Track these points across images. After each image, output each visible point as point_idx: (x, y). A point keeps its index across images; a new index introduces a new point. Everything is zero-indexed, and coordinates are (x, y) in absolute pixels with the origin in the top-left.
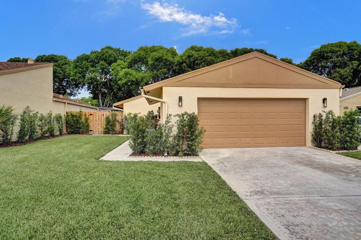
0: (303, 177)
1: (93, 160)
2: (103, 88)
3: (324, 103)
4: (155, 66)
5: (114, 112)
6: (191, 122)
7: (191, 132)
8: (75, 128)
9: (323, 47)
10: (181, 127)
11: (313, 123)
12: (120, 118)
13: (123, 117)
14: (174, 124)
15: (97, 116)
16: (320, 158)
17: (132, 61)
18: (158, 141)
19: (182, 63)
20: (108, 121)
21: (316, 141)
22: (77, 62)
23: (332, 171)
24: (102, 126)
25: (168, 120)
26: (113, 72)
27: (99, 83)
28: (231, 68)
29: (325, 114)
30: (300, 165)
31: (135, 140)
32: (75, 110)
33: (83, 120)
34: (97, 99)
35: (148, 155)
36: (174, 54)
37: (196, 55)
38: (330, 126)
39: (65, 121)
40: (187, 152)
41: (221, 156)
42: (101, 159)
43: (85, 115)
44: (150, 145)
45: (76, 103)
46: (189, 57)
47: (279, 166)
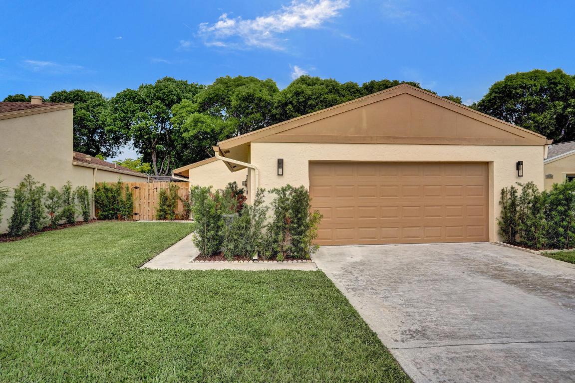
0: (493, 301)
1: (129, 268)
2: (160, 144)
3: (518, 169)
4: (242, 109)
5: (174, 184)
6: (297, 201)
7: (298, 219)
8: (110, 210)
9: (508, 78)
10: (281, 211)
11: (500, 202)
12: (184, 194)
13: (189, 192)
14: (269, 206)
15: (147, 190)
16: (516, 263)
17: (204, 100)
18: (242, 235)
19: (286, 104)
20: (164, 198)
21: (506, 234)
22: (117, 102)
23: (540, 290)
24: (155, 206)
25: (259, 198)
26: (174, 118)
27: (152, 136)
28: (364, 111)
29: (522, 188)
30: (484, 277)
31: (204, 232)
32: (111, 180)
33: (123, 196)
34: (150, 161)
35: (225, 259)
36: (273, 89)
37: (308, 91)
38: (530, 209)
39: (94, 199)
40: (292, 254)
41: (349, 260)
42: (143, 267)
43: (127, 188)
44: (228, 242)
45: (113, 169)
46: (297, 94)
47: (448, 280)
